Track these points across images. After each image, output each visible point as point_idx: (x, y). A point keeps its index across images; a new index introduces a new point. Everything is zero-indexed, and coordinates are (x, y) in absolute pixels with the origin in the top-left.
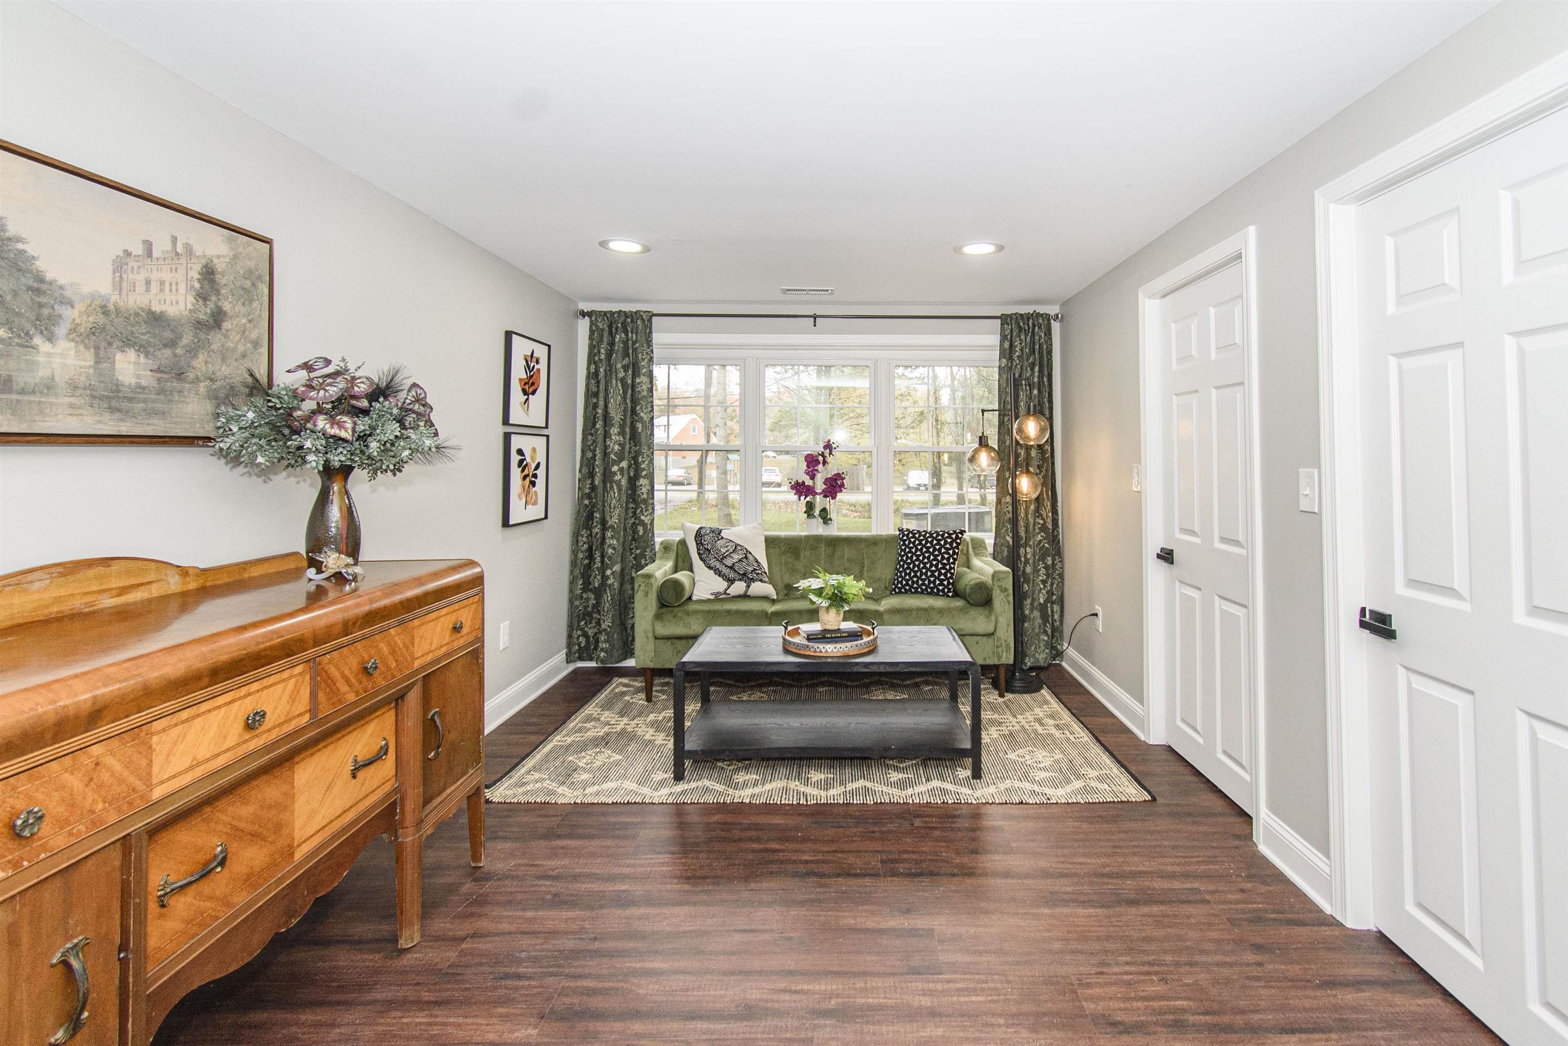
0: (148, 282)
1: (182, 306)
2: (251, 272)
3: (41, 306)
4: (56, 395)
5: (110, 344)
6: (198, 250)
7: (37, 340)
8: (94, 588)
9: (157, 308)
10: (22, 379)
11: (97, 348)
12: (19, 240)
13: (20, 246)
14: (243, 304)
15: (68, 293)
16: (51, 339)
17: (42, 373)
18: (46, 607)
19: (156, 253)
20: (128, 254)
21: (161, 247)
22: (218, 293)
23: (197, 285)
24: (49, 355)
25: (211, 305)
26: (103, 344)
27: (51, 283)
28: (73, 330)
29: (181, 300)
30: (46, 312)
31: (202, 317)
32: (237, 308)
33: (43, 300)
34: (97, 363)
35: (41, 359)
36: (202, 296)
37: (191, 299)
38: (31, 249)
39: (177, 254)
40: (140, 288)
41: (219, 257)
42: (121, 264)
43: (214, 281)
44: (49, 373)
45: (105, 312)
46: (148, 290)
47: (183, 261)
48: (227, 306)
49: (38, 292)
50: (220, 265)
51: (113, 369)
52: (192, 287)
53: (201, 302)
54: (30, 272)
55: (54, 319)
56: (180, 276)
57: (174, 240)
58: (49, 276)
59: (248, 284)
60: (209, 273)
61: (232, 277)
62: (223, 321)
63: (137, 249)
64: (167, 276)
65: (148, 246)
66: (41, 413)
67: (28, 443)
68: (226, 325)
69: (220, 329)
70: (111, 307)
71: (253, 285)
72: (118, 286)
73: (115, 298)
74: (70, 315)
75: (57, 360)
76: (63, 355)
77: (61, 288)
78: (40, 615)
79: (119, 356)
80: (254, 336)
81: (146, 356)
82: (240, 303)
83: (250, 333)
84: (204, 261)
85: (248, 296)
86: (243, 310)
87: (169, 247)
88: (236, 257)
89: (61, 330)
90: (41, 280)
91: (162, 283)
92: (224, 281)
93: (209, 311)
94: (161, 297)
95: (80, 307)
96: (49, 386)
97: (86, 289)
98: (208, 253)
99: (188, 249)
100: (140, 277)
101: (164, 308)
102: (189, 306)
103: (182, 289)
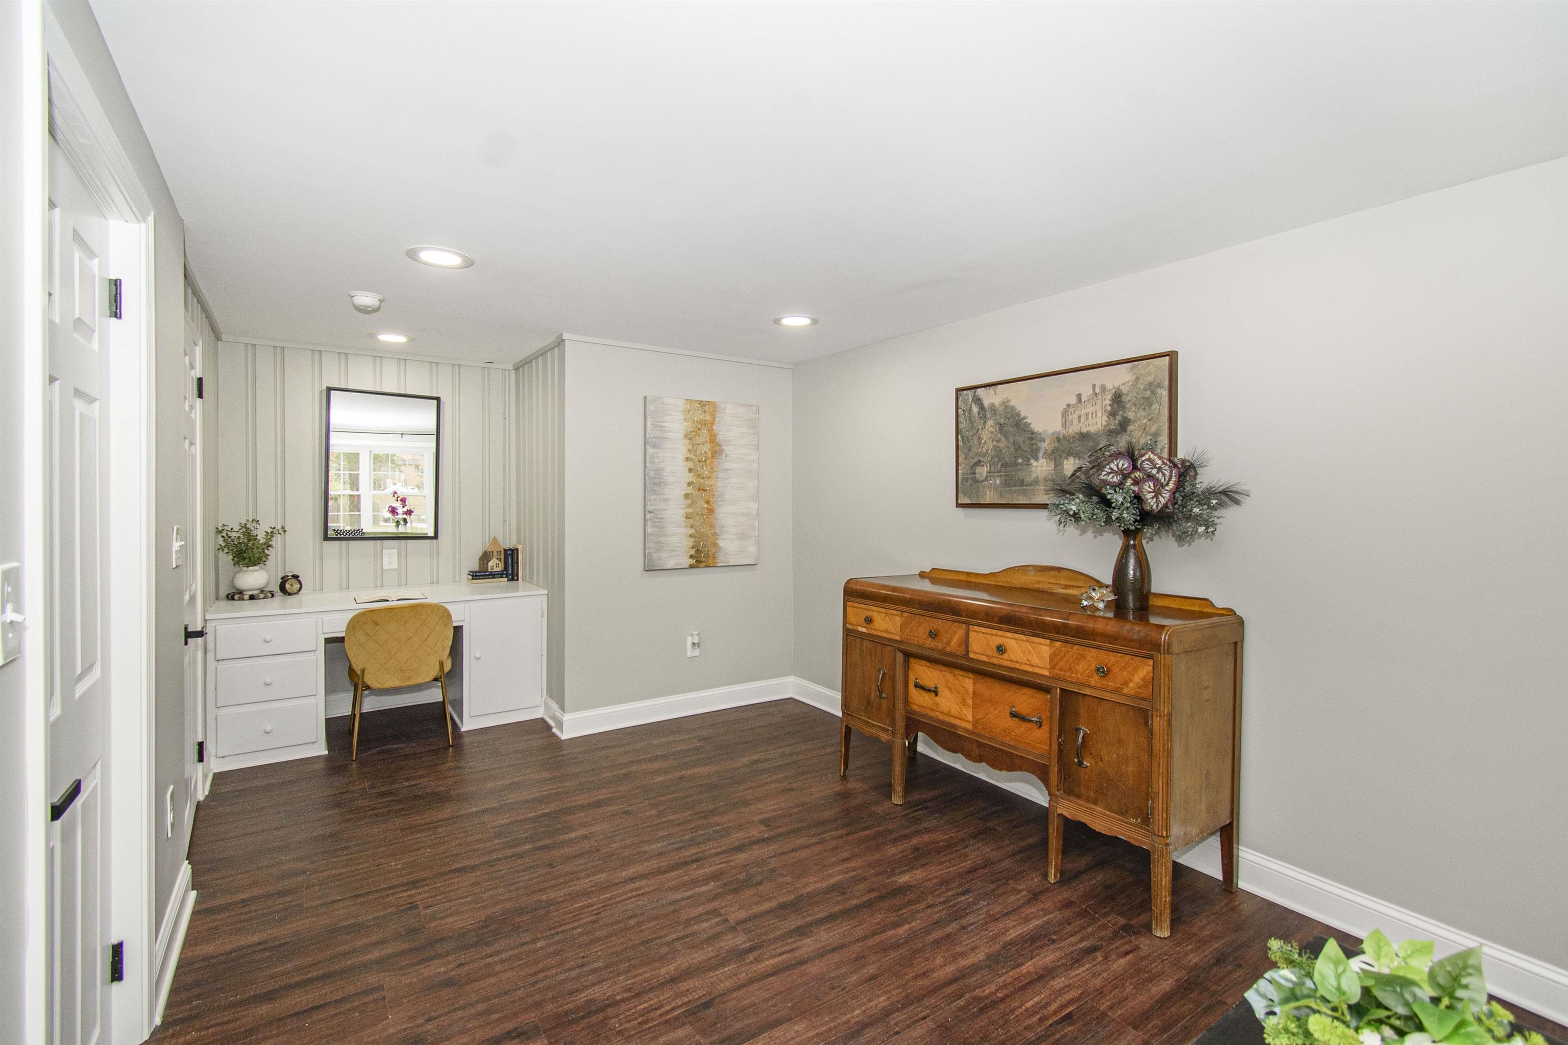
0: (1079, 417)
1: (1099, 425)
2: (1150, 384)
3: (1033, 445)
4: (1039, 486)
5: (1061, 456)
6: (1109, 386)
7: (1032, 461)
8: (1053, 581)
9: (1084, 430)
10: (1028, 479)
11: (1055, 460)
12: (1025, 418)
13: (1025, 421)
14: (1144, 410)
15: (1042, 436)
16: (1037, 459)
17: (1034, 476)
18: (1033, 583)
19: (1083, 400)
20: (1068, 405)
21: (1086, 393)
22: (1124, 407)
23: (1109, 408)
24: (1036, 467)
25: (1119, 418)
26: (1058, 457)
27: (1036, 433)
28: (1045, 453)
29: (1099, 421)
30: (1034, 447)
31: (1112, 427)
32: (1138, 415)
33: (1033, 442)
34: (1055, 467)
35: (1033, 469)
36: (1112, 414)
37: (1105, 418)
38: (1028, 421)
39: (1096, 394)
40: (1076, 422)
41: (1124, 384)
42: (1065, 414)
43: (1120, 402)
44: (1036, 475)
45: (1058, 440)
46: (1079, 422)
47: (1100, 397)
48: (1131, 415)
49: (1032, 439)
50: (1125, 390)
51: (1063, 469)
52: (1106, 410)
53: (1112, 418)
54: (1029, 431)
55: (1038, 449)
56: (1098, 407)
57: (1094, 386)
58: (1036, 430)
59: (1148, 393)
60: (1117, 398)
61: (1135, 394)
62: (1128, 425)
63: (1073, 401)
64: (1090, 410)
65: (1079, 396)
66: (1034, 494)
67: (1016, 508)
69: (1125, 431)
70: (1062, 437)
71: (1153, 392)
72: (1064, 425)
73: (1063, 431)
74: (1044, 446)
75: (1039, 469)
76: (1041, 466)
77: (1040, 434)
78: (1030, 587)
79: (1065, 462)
80: (1153, 430)
81: (1079, 459)
82: (1141, 410)
83: (1150, 428)
84: (1113, 391)
85: (1148, 402)
86: (1144, 413)
87: (1091, 392)
88: (1137, 379)
89: (1041, 454)
90: (1032, 433)
91: (1087, 415)
92: (1127, 399)
93: (1117, 422)
94: (1087, 423)
95: (1047, 441)
96: (1036, 482)
97: (1050, 431)
98: (1116, 385)
99: (1103, 388)
100: (1076, 416)
101: (1088, 429)
102: (1104, 423)
103: (1099, 414)
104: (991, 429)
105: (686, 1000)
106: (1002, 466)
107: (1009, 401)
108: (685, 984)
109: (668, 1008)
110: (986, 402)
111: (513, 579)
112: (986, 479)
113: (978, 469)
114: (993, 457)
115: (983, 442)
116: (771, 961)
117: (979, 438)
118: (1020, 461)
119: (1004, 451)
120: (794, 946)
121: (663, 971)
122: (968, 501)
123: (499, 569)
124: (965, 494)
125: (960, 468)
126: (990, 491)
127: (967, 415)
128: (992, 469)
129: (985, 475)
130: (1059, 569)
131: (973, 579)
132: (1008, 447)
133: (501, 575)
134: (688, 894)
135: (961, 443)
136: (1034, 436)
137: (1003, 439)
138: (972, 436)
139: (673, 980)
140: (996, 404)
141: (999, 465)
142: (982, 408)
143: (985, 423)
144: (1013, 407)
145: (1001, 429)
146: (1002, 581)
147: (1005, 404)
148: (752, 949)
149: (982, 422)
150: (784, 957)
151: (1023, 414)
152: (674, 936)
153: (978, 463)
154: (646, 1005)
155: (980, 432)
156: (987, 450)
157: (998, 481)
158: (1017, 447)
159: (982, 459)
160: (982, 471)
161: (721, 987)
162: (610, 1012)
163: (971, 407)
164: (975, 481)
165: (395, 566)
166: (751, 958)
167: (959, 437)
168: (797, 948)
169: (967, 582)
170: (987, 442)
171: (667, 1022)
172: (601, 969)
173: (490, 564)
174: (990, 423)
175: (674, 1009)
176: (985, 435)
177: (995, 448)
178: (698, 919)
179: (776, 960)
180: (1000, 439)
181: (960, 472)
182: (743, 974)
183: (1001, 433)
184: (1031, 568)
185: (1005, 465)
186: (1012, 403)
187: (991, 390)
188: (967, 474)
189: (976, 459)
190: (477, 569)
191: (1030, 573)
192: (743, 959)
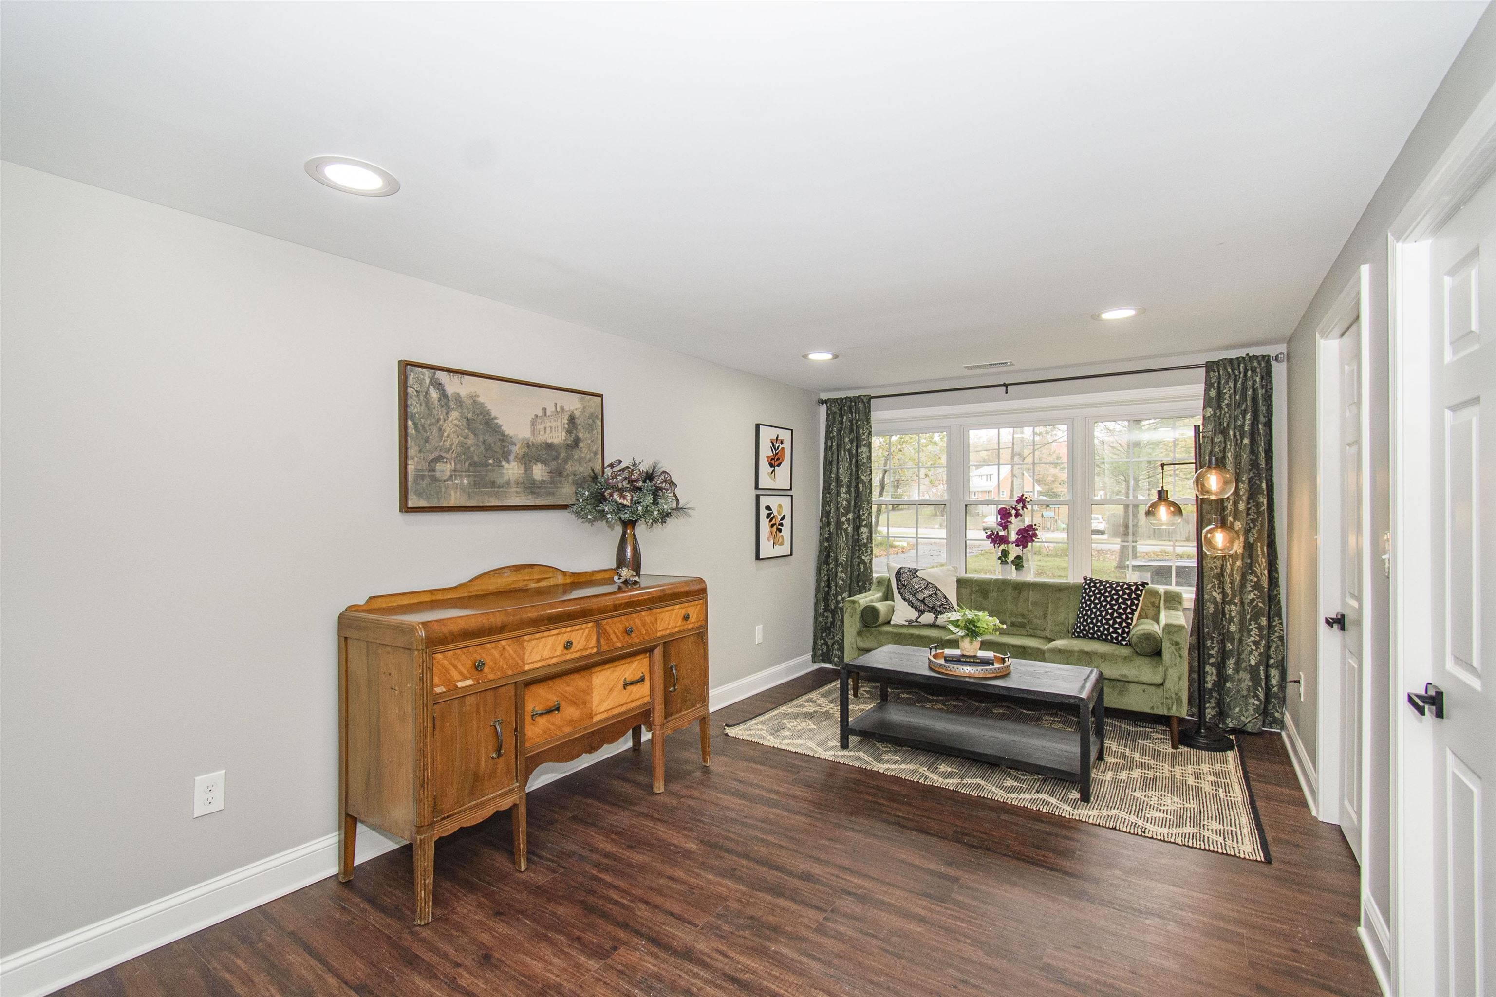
0: (545, 428)
1: (560, 439)
2: (592, 414)
3: (504, 447)
4: (511, 488)
5: (531, 461)
6: (566, 408)
7: (503, 463)
9: (549, 441)
10: (498, 481)
11: (525, 464)
12: (495, 418)
13: (496, 421)
14: (590, 433)
15: (513, 440)
16: (508, 462)
17: (506, 478)
19: (548, 413)
20: (536, 416)
21: (550, 410)
22: (576, 428)
23: (566, 426)
24: (507, 469)
25: (573, 435)
26: (528, 462)
27: (507, 436)
28: (516, 457)
29: (560, 435)
30: (506, 449)
31: (569, 442)
32: (586, 436)
33: (505, 444)
34: (526, 471)
35: (505, 471)
36: (569, 432)
37: (564, 434)
38: (499, 421)
39: (557, 412)
40: (542, 432)
41: (576, 409)
42: (533, 422)
43: (574, 423)
44: (508, 477)
45: (528, 446)
46: (545, 432)
47: (560, 415)
48: (581, 435)
49: (502, 440)
50: (577, 413)
51: (532, 474)
52: (564, 428)
53: (569, 435)
54: (499, 432)
55: (509, 453)
56: (559, 424)
57: (556, 404)
58: (507, 433)
59: (590, 421)
60: (572, 419)
61: (582, 419)
62: (579, 443)
63: (540, 413)
64: (553, 424)
65: (545, 410)
66: (506, 496)
68: (581, 445)
69: (578, 447)
70: (531, 444)
71: (593, 421)
72: (533, 432)
73: (532, 439)
74: (516, 449)
75: (510, 471)
76: (513, 469)
77: (511, 437)
79: (534, 467)
80: (594, 449)
81: (545, 466)
82: (587, 433)
83: (592, 447)
84: (569, 413)
85: (590, 428)
86: (589, 436)
87: (553, 409)
88: (584, 408)
89: (512, 457)
90: (503, 435)
91: (551, 428)
92: (578, 422)
93: (572, 439)
94: (551, 435)
95: (518, 445)
96: (508, 484)
97: (521, 436)
98: (572, 408)
99: (562, 408)
100: (542, 427)
101: (553, 440)
102: (564, 438)
103: (560, 430)
104: (456, 422)
106: (470, 465)
107: (478, 396)
110: (450, 390)
112: (450, 478)
113: (439, 466)
114: (459, 455)
115: (445, 434)
117: (440, 429)
118: (491, 461)
119: (472, 449)
122: (423, 503)
124: (419, 495)
125: (410, 462)
126: (456, 492)
127: (422, 398)
128: (458, 467)
129: (448, 473)
131: (439, 597)
132: (477, 445)
135: (411, 430)
136: (505, 438)
137: (471, 436)
138: (430, 425)
140: (462, 396)
141: (467, 464)
142: (444, 395)
143: (448, 413)
144: (482, 403)
145: (468, 425)
146: (478, 588)
147: (473, 398)
149: (445, 411)
151: (493, 414)
153: (439, 459)
155: (441, 422)
156: (451, 445)
157: (465, 482)
158: (488, 448)
159: (444, 455)
160: (445, 469)
163: (428, 390)
164: (434, 479)
167: (410, 423)
169: (432, 601)
170: (452, 435)
174: (454, 415)
176: (448, 428)
177: (462, 445)
180: (468, 435)
181: (411, 468)
183: (469, 429)
184: (506, 570)
185: (473, 464)
186: (481, 399)
187: (456, 377)
188: (422, 470)
189: (437, 454)
191: (506, 575)
192: (865, 894)
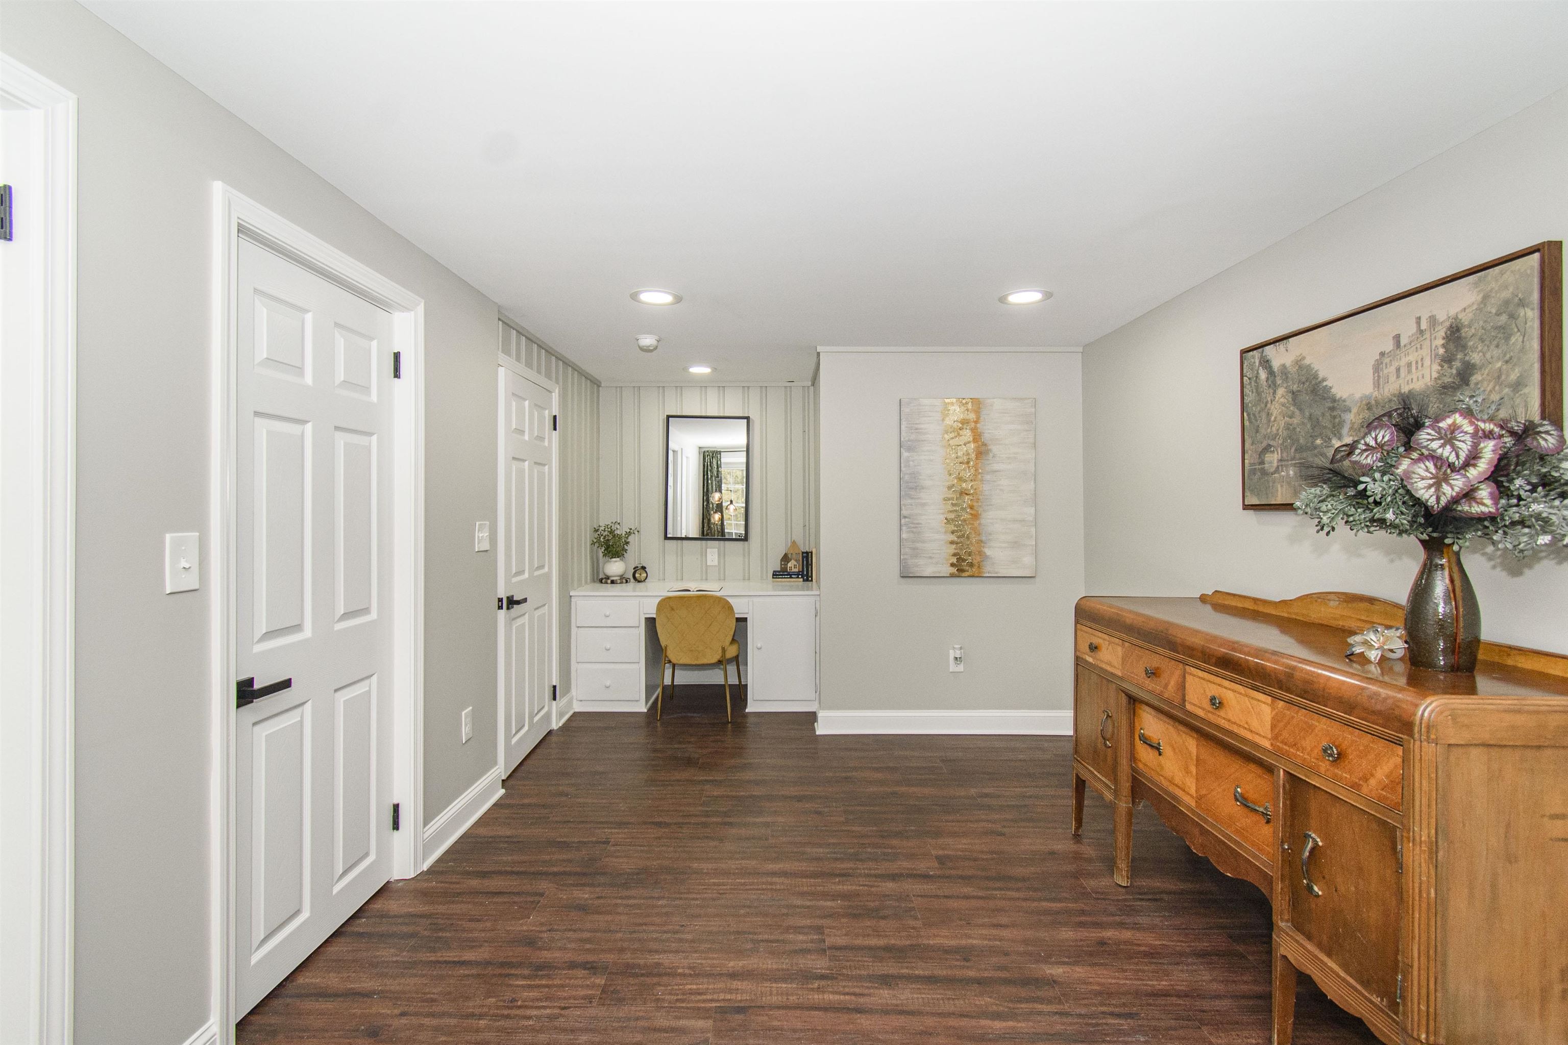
0: (1398, 370)
1: (1427, 378)
2: (1505, 303)
3: (1335, 417)
6: (1441, 316)
7: (1334, 441)
9: (1405, 389)
12: (1324, 380)
13: (1325, 384)
14: (1497, 346)
15: (1347, 403)
16: (1340, 438)
18: (1335, 619)
19: (1403, 342)
20: (1382, 354)
21: (1408, 331)
22: (1464, 347)
23: (1441, 351)
25: (1457, 364)
27: (1339, 401)
28: (1351, 428)
29: (1427, 372)
30: (1337, 420)
31: (1447, 380)
32: (1488, 356)
33: (1335, 413)
36: (1447, 360)
37: (1436, 367)
38: (1328, 383)
39: (1421, 332)
40: (1393, 378)
41: (1464, 310)
42: (1377, 367)
43: (1459, 338)
45: (1369, 406)
46: (1398, 377)
47: (1427, 335)
48: (1475, 358)
49: (1332, 409)
50: (1465, 318)
52: (1437, 355)
53: (1446, 366)
54: (1329, 398)
55: (1341, 424)
56: (1425, 352)
57: (1419, 320)
58: (1338, 396)
59: (1504, 318)
60: (1455, 334)
61: (1481, 323)
62: (1471, 375)
63: (1389, 346)
64: (1412, 358)
65: (1397, 338)
68: (1476, 378)
69: (1467, 385)
70: (1373, 402)
71: (1512, 316)
72: (1377, 385)
73: (1376, 393)
74: (1350, 416)
77: (1344, 401)
78: (1333, 623)
80: (1513, 377)
82: (1492, 347)
83: (1508, 376)
84: (1448, 324)
85: (1503, 333)
86: (1496, 352)
87: (1414, 329)
88: (1486, 298)
89: (1346, 430)
90: (1334, 400)
91: (1409, 365)
92: (1470, 333)
93: (1454, 371)
94: (1409, 378)
95: (1354, 410)
97: (1358, 396)
98: (1452, 312)
99: (1433, 320)
100: (1392, 369)
101: (1411, 386)
102: (1435, 375)
103: (1427, 362)
104: (1282, 400)
105: (728, 997)
106: (1296, 450)
107: (1304, 358)
108: (739, 983)
109: (709, 997)
110: (1276, 364)
111: (807, 580)
112: (1277, 470)
113: (1268, 457)
114: (1285, 440)
115: (1273, 418)
116: (831, 997)
117: (1268, 414)
118: (1319, 442)
119: (1298, 430)
120: (866, 991)
121: (732, 964)
122: (1255, 501)
123: (796, 570)
124: (1252, 491)
125: (1246, 457)
126: (1282, 486)
127: (1253, 384)
128: (1285, 455)
129: (1275, 464)
130: (1371, 600)
131: (1261, 609)
132: (1303, 423)
133: (797, 575)
134: (808, 903)
135: (1247, 423)
136: (1336, 405)
137: (1297, 412)
138: (1259, 412)
139: (733, 976)
140: (1288, 366)
141: (1293, 450)
142: (1271, 373)
143: (1274, 393)
144: (1309, 365)
145: (1294, 400)
146: (1296, 612)
147: (1299, 363)
148: (823, 977)
149: (1271, 391)
150: (847, 997)
151: (1321, 375)
152: (766, 937)
153: (1267, 449)
154: (694, 987)
155: (1269, 405)
156: (1278, 430)
157: (1291, 473)
158: (1315, 422)
159: (1271, 443)
160: (1272, 459)
161: (766, 1000)
162: (665, 979)
163: (1258, 373)
164: (1264, 473)
165: (716, 563)
166: (816, 985)
167: (1245, 414)
168: (869, 995)
169: (1254, 611)
170: (1278, 419)
171: (699, 1009)
172: (687, 941)
173: (789, 565)
174: (1281, 391)
175: (712, 1000)
176: (1275, 410)
177: (1288, 427)
178: (798, 930)
179: (837, 997)
180: (1293, 413)
181: (1246, 461)
182: (795, 997)
183: (1295, 405)
184: (1332, 597)
185: (1299, 450)
186: (1307, 361)
187: (1281, 346)
188: (1254, 464)
189: (1264, 444)
190: (779, 569)
191: (1332, 604)
192: (807, 983)
